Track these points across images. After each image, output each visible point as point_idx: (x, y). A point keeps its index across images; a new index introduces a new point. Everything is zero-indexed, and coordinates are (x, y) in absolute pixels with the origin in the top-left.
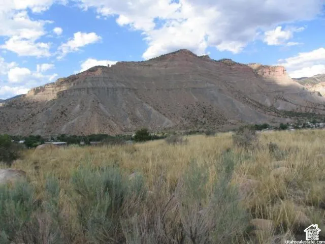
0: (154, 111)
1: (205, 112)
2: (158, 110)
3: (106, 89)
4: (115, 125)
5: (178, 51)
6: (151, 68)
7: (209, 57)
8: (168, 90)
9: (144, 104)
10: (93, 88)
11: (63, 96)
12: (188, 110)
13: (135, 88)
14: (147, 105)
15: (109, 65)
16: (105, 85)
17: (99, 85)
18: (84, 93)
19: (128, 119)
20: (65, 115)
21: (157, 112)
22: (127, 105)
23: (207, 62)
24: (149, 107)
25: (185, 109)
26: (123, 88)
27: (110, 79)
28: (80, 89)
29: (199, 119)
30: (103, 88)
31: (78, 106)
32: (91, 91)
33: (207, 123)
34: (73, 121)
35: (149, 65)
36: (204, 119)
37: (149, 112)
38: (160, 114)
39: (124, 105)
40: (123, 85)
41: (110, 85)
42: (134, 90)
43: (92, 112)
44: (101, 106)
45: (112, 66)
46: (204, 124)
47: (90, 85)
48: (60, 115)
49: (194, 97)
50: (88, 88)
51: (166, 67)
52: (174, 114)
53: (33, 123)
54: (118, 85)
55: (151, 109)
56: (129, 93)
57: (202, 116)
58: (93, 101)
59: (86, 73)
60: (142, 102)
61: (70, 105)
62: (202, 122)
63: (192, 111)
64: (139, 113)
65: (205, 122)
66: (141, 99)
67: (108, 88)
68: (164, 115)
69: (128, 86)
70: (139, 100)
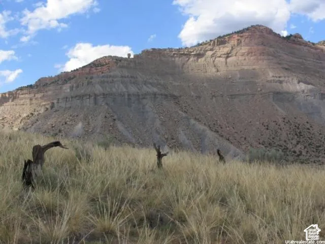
0: (208, 132)
1: (300, 135)
2: (217, 132)
3: (126, 97)
5: (248, 29)
7: (301, 38)
8: (232, 96)
9: (193, 121)
10: (104, 94)
12: (268, 131)
13: (176, 94)
14: (197, 123)
16: (124, 90)
17: (114, 90)
18: (88, 102)
21: (216, 135)
22: (163, 123)
23: (298, 47)
24: (201, 127)
25: (263, 129)
26: (155, 94)
27: (133, 80)
28: (81, 97)
29: (290, 146)
30: (121, 95)
31: (80, 125)
33: (304, 153)
36: (299, 146)
37: (202, 136)
38: (221, 138)
39: (158, 123)
40: (155, 90)
41: (133, 89)
42: (175, 97)
44: (120, 126)
46: (298, 156)
47: (98, 89)
49: (279, 109)
50: (96, 95)
51: (227, 57)
52: (245, 138)
54: (146, 89)
55: (204, 131)
56: (165, 103)
57: (294, 142)
58: (106, 117)
59: (87, 70)
60: (188, 119)
62: (295, 152)
63: (276, 132)
64: (184, 137)
65: (301, 152)
66: (186, 112)
67: (129, 95)
68: (228, 140)
69: (163, 91)
70: (184, 115)
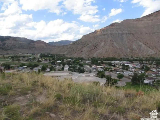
0: (143, 45)
2: (146, 45)
3: (117, 34)
4: (121, 52)
6: (143, 22)
8: (153, 33)
9: (138, 42)
10: (111, 34)
11: (96, 38)
14: (139, 42)
15: (119, 22)
16: (117, 32)
17: (114, 32)
18: (106, 36)
19: (128, 49)
20: (96, 47)
21: (145, 46)
22: (128, 42)
26: (126, 33)
27: (120, 29)
28: (104, 35)
31: (103, 43)
32: (109, 36)
34: (100, 51)
35: (142, 20)
37: (141, 46)
38: (147, 47)
40: (127, 32)
41: (120, 32)
42: (133, 34)
43: (110, 46)
44: (115, 43)
45: (121, 22)
47: (109, 32)
48: (94, 47)
50: (108, 34)
51: (152, 20)
52: (156, 47)
53: (82, 52)
54: (123, 32)
55: (141, 44)
56: (130, 36)
58: (111, 41)
60: (137, 41)
61: (99, 43)
64: (135, 47)
66: (136, 39)
67: (118, 34)
68: (149, 47)
69: (130, 32)
70: (135, 40)
